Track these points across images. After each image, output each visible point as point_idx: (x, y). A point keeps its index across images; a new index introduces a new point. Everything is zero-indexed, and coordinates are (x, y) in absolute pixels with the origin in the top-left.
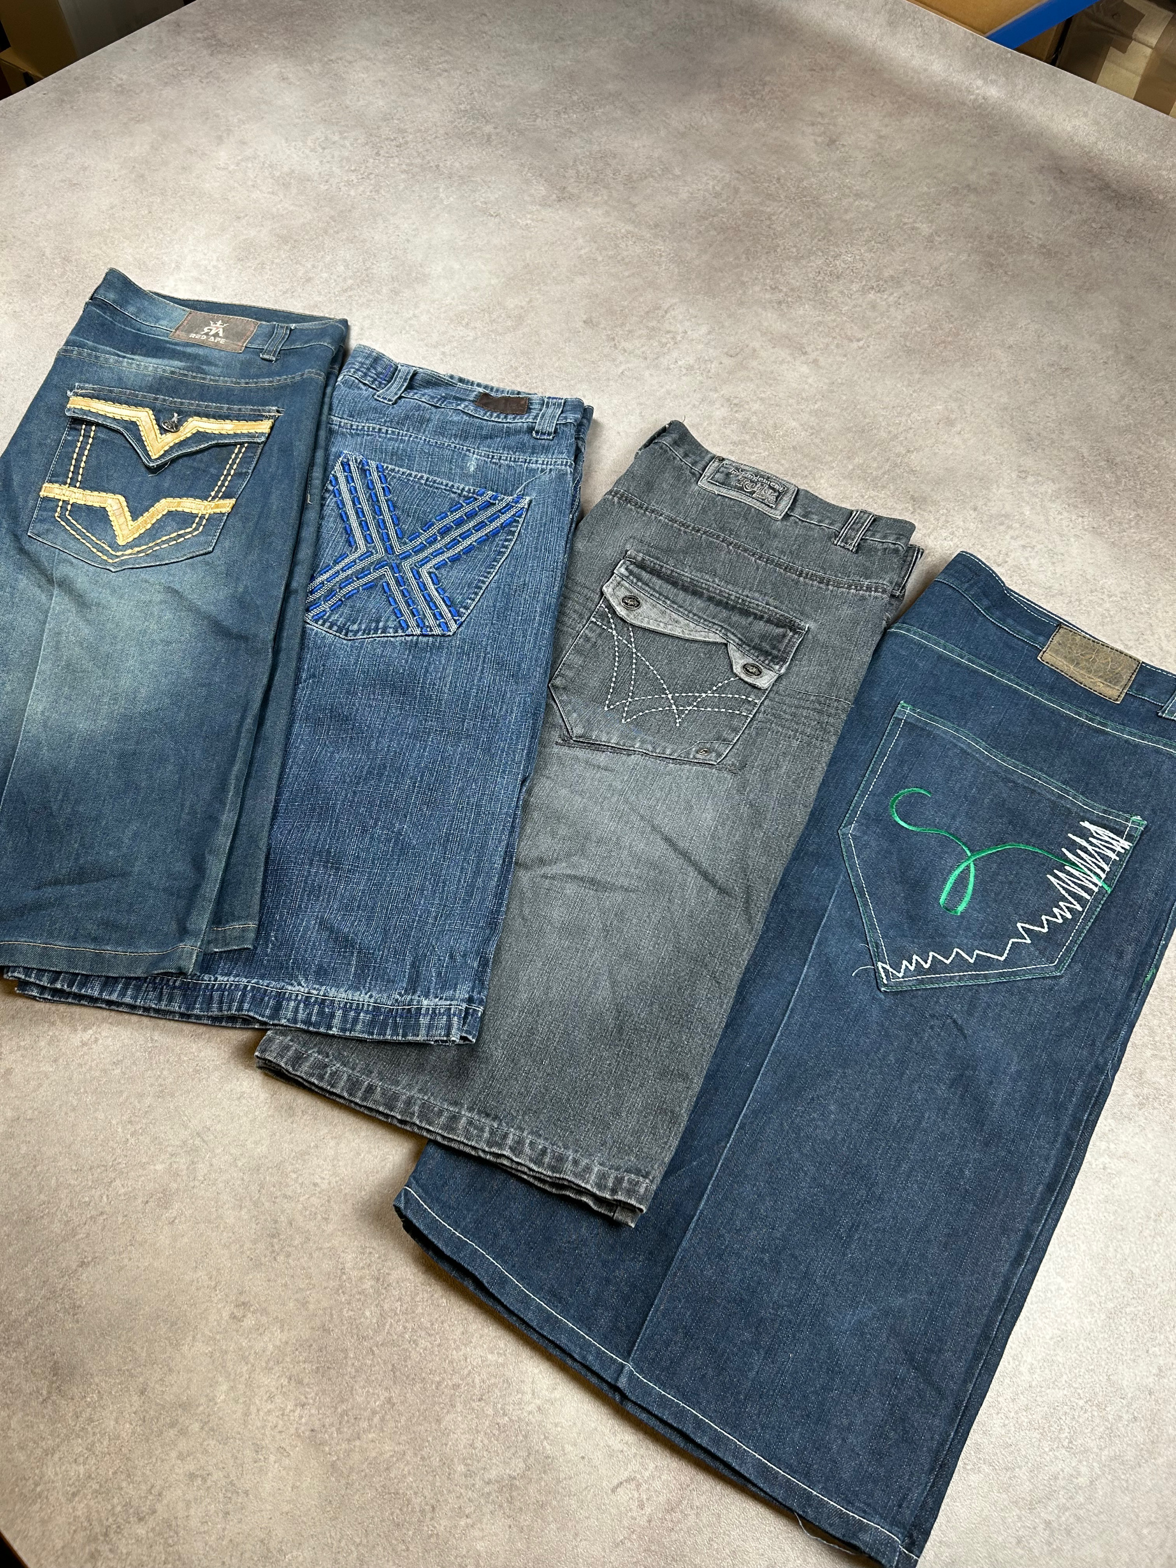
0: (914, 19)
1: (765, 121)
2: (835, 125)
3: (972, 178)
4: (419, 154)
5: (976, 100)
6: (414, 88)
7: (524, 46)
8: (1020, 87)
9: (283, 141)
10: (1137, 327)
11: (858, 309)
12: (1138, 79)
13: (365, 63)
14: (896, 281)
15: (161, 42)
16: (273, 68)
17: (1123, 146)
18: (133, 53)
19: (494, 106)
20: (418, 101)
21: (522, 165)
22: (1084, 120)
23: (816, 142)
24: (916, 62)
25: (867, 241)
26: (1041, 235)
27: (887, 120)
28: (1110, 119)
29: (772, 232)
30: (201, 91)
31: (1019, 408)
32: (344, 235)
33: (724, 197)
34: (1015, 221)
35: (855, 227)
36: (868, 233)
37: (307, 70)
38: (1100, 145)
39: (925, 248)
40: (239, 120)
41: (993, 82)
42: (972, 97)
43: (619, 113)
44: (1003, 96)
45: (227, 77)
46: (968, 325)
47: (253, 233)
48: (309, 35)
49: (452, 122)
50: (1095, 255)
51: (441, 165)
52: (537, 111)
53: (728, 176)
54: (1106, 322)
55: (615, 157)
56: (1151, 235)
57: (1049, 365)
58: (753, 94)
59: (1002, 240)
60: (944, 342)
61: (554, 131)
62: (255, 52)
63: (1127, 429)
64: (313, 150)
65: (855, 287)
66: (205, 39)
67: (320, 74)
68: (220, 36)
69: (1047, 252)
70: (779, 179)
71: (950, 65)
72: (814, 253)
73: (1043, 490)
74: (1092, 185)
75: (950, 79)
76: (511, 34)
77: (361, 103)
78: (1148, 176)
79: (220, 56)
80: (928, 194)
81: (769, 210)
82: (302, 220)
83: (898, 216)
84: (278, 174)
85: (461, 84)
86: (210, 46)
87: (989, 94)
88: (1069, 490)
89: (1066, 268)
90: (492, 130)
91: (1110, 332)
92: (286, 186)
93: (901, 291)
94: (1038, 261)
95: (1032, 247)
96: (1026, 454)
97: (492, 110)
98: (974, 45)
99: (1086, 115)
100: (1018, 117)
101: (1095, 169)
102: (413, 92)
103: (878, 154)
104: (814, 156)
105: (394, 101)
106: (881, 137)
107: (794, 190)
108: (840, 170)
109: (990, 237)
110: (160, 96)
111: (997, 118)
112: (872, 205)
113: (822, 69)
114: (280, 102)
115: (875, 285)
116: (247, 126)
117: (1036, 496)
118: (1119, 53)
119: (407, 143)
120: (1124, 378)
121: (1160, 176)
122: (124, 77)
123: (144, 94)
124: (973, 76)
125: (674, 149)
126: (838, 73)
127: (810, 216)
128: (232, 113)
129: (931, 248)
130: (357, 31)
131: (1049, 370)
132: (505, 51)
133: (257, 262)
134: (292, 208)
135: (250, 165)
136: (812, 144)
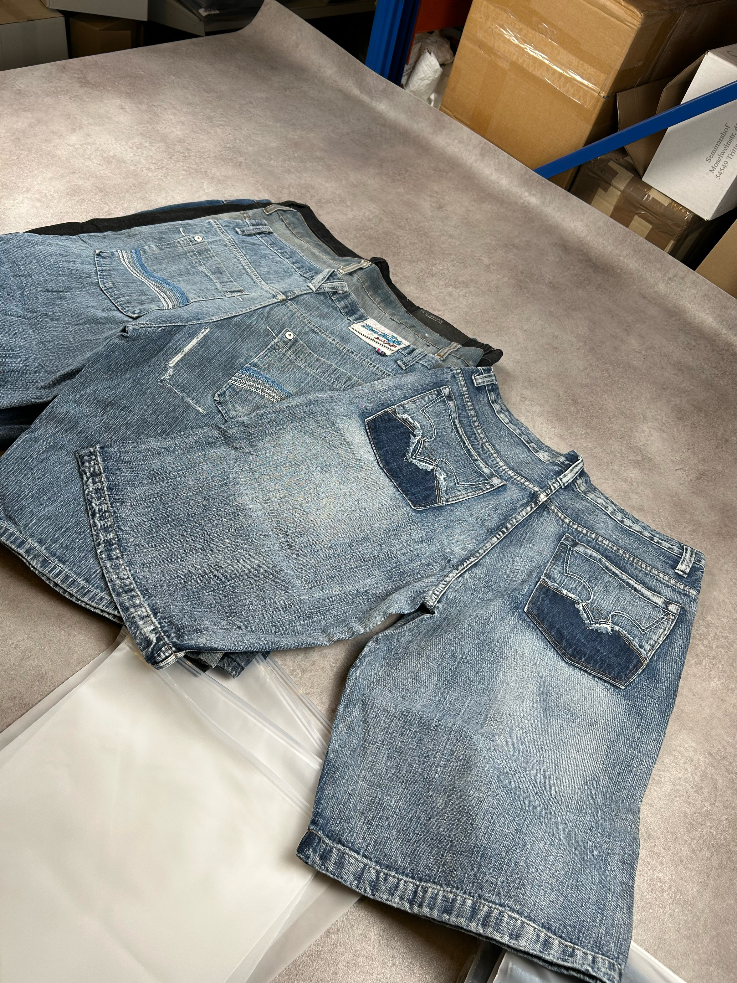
0: (494, 154)
1: (404, 189)
2: (443, 199)
3: (517, 241)
4: (196, 163)
5: (523, 203)
6: (201, 130)
7: (271, 123)
8: (548, 200)
9: (113, 139)
10: (598, 333)
11: (442, 294)
12: (612, 208)
13: (174, 111)
14: (466, 284)
15: (51, 74)
16: (118, 101)
17: (601, 240)
18: (31, 75)
19: (248, 149)
20: (202, 137)
21: (257, 181)
22: (581, 223)
23: (431, 205)
24: (494, 177)
25: (452, 261)
26: (550, 277)
27: (473, 203)
28: (595, 225)
29: (398, 245)
30: (69, 103)
31: (526, 363)
32: (139, 195)
33: (374, 221)
34: (537, 267)
35: (446, 252)
36: (453, 257)
37: (138, 107)
38: (589, 238)
39: (485, 271)
40: (89, 123)
41: (534, 195)
42: (522, 201)
43: (320, 168)
44: (539, 203)
45: (87, 100)
46: (503, 315)
47: (81, 182)
48: (143, 89)
49: (220, 152)
50: (579, 293)
51: (208, 171)
52: (273, 156)
53: (378, 212)
54: (581, 328)
55: (313, 188)
56: (611, 289)
57: (546, 344)
58: (399, 175)
59: (528, 275)
60: (488, 321)
61: (280, 168)
62: (108, 91)
63: (586, 386)
64: (130, 148)
65: (441, 283)
66: (79, 78)
67: (145, 110)
68: (89, 79)
69: (553, 286)
70: (407, 219)
71: (512, 182)
72: (421, 261)
73: (533, 409)
74: (581, 257)
75: (511, 189)
76: (265, 116)
77: (167, 130)
78: (612, 258)
79: (86, 89)
80: (490, 244)
81: (398, 233)
82: (114, 182)
83: (472, 251)
84: (106, 155)
85: (230, 134)
86: (81, 82)
87: (531, 201)
88: (548, 412)
89: (562, 296)
90: (243, 161)
91: (583, 333)
92: (109, 162)
93: (468, 290)
94: (547, 290)
95: (545, 282)
96: (526, 388)
97: (246, 151)
98: (526, 174)
99: (582, 220)
100: (546, 216)
101: (584, 250)
102: (200, 132)
103: (466, 219)
104: (429, 212)
105: (187, 133)
106: (468, 211)
107: (414, 226)
108: (442, 222)
109: (522, 273)
110: (42, 100)
111: (534, 214)
112: (458, 243)
113: (441, 171)
114: (116, 120)
115: (453, 284)
116: (93, 127)
117: (529, 412)
118: (603, 192)
119: (190, 156)
120: (588, 358)
121: (619, 260)
122: (23, 87)
123: (32, 97)
124: (523, 190)
125: (349, 192)
126: (450, 174)
127: (422, 241)
128: (86, 118)
129: (488, 271)
130: (173, 94)
131: (546, 347)
132: (260, 123)
133: (79, 198)
134: (110, 174)
135: (89, 147)
136: (429, 206)
